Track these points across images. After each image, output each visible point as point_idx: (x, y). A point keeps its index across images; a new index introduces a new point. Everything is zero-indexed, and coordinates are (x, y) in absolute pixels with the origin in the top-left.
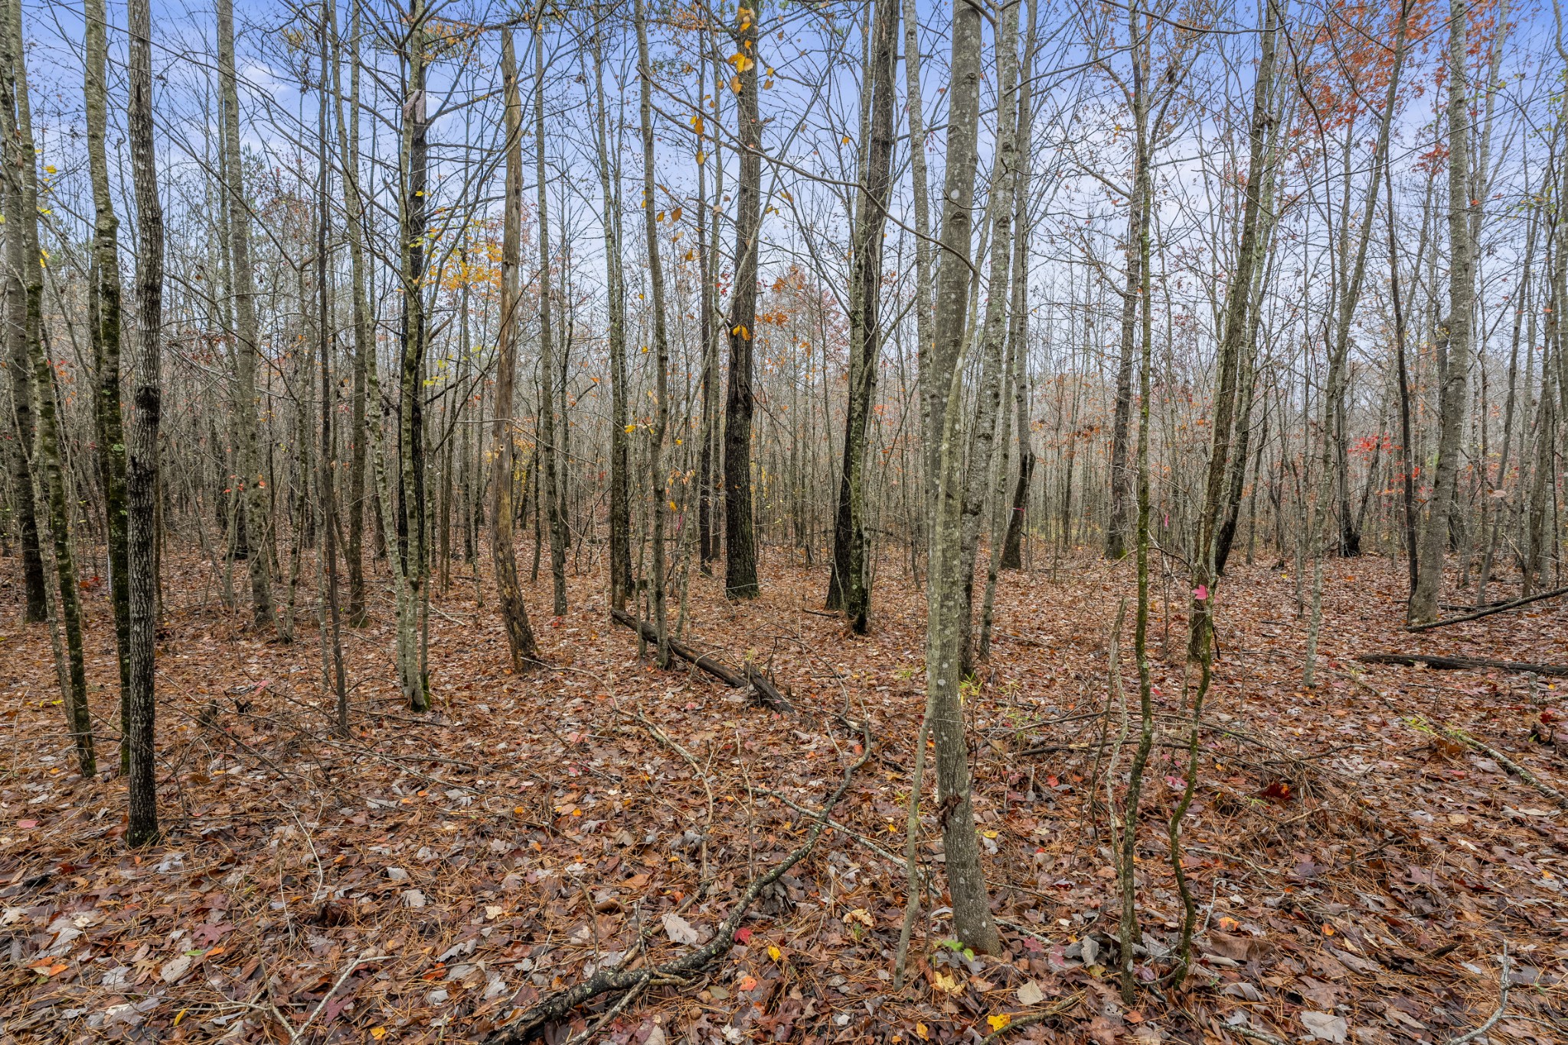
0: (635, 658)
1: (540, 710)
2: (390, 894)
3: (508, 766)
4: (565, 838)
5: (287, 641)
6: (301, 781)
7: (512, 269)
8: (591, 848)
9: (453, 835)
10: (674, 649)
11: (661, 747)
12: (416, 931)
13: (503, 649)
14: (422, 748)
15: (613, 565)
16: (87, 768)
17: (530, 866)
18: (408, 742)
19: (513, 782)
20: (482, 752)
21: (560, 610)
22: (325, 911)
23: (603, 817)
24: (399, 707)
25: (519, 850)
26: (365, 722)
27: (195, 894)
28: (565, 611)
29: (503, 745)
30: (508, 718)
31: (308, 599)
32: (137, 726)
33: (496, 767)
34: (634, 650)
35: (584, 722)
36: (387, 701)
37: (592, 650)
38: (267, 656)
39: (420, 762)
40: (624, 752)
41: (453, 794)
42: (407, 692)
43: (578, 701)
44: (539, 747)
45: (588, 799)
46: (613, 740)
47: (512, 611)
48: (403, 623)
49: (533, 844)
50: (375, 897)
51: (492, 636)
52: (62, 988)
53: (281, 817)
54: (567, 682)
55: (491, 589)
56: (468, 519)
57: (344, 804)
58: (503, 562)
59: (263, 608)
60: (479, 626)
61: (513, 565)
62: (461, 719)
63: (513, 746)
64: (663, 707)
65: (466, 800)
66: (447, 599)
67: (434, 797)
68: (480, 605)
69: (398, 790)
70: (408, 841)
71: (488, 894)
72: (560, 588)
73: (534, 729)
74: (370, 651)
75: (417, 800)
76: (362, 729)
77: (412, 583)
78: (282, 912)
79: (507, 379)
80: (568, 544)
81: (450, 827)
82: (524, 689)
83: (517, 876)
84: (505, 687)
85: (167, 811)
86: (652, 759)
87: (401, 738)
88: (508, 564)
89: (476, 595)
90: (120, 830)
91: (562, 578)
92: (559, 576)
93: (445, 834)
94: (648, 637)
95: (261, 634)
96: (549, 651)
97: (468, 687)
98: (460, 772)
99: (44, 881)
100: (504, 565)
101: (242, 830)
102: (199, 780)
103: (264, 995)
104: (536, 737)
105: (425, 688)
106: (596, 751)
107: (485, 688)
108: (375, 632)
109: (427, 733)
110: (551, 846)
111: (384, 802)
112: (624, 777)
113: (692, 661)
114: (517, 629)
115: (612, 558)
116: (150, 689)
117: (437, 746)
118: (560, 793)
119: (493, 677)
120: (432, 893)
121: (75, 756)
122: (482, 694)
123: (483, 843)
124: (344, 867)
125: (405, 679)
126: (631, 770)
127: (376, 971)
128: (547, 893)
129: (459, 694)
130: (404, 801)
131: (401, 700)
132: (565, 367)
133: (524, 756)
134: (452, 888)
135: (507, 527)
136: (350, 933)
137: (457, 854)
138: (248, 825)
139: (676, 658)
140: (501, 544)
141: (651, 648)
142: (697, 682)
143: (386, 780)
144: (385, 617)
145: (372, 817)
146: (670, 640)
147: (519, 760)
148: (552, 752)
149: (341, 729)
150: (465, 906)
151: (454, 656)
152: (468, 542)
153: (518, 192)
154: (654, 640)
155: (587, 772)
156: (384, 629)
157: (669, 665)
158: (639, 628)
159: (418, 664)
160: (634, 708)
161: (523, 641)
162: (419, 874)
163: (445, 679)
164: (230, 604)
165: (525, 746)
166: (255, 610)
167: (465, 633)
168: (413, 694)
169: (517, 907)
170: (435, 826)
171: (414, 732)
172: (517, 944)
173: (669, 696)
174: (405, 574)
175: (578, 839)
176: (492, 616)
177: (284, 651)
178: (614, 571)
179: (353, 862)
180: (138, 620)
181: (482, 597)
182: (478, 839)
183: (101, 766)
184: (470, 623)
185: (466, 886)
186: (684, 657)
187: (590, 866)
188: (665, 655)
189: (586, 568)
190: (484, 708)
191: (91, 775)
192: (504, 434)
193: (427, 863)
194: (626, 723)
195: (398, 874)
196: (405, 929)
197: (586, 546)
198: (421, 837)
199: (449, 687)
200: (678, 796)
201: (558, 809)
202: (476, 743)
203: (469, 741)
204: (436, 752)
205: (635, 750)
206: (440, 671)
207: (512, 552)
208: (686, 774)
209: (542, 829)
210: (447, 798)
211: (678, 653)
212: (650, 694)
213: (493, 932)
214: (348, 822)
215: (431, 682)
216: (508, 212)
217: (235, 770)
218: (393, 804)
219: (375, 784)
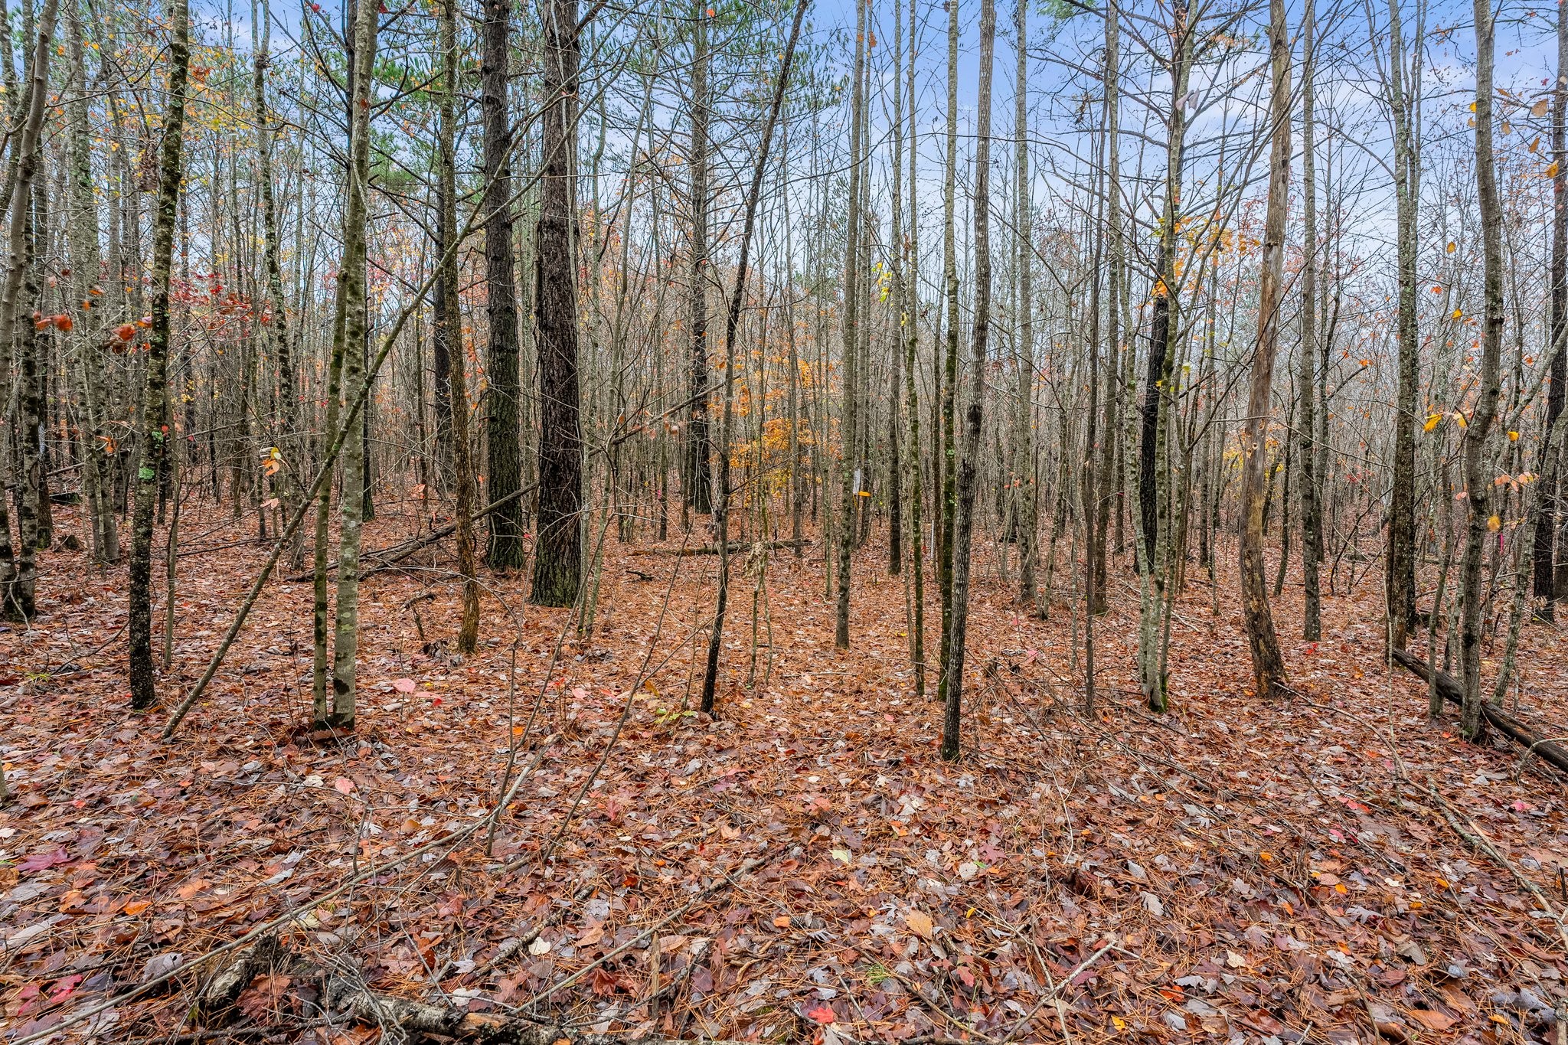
0: (1423, 716)
1: (1289, 747)
2: (1129, 888)
3: (1251, 799)
4: (1325, 913)
5: (1044, 617)
6: (1056, 747)
7: (1275, 250)
8: (1361, 941)
9: (1192, 854)
10: (1487, 716)
11: (1470, 848)
12: (1154, 938)
13: (1245, 666)
14: (1159, 749)
15: (1389, 590)
16: (920, 688)
17: (1279, 927)
18: (1145, 739)
19: (1257, 820)
20: (1221, 775)
21: (1312, 632)
22: (1075, 875)
23: (1379, 910)
24: (1137, 702)
25: (1265, 902)
26: (1107, 708)
27: (981, 815)
28: (1317, 637)
29: (1243, 774)
30: (1250, 746)
31: (1060, 583)
32: (953, 667)
33: (1237, 796)
34: (1423, 705)
35: (1348, 778)
36: (1127, 693)
37: (1355, 691)
38: (1028, 627)
39: (1158, 764)
40: (1407, 835)
41: (1191, 809)
42: (1145, 689)
43: (1338, 749)
44: (1287, 790)
45: (1355, 877)
46: (1391, 814)
47: (1258, 627)
48: (1146, 620)
49: (1282, 903)
50: (1116, 884)
51: (1229, 649)
52: (906, 849)
53: (1041, 773)
54: (1323, 723)
55: (1227, 597)
56: (1205, 521)
57: (1089, 781)
58: (1251, 572)
59: (1028, 586)
60: (1214, 635)
61: (1262, 576)
62: (1197, 731)
63: (1255, 779)
64: (1471, 793)
65: (1204, 821)
66: (1182, 602)
67: (1171, 805)
68: (1216, 614)
69: (1135, 784)
70: (1147, 842)
71: (1229, 936)
72: (1313, 609)
73: (1281, 767)
74: (1109, 640)
75: (1155, 802)
76: (1105, 714)
77: (1157, 582)
78: (1041, 860)
79: (1264, 371)
80: (1321, 558)
81: (1188, 844)
82: (1268, 718)
83: (1263, 932)
84: (1246, 709)
85: (967, 739)
86: (1454, 859)
87: (1139, 733)
88: (1257, 575)
89: (1211, 601)
90: (937, 742)
91: (1316, 597)
92: (1312, 594)
93: (1183, 849)
94: (1444, 691)
95: (1024, 609)
96: (1299, 680)
97: (1205, 699)
98: (1198, 789)
99: (897, 764)
100: (1251, 574)
101: (1012, 774)
102: (985, 721)
103: (1027, 928)
104: (1284, 777)
105: (1164, 689)
106: (1366, 821)
107: (1223, 704)
108: (1114, 623)
109: (1164, 736)
110: (1305, 915)
111: (1124, 793)
112: (1409, 868)
113: (1526, 743)
114: (1262, 647)
115: (1389, 580)
116: (962, 640)
117: (1174, 752)
118: (1316, 854)
119: (1232, 695)
120: (1170, 904)
121: (914, 677)
122: (1219, 711)
123: (1224, 876)
124: (1089, 842)
125: (1145, 676)
126: (1420, 863)
127: (1116, 959)
128: (1300, 970)
129: (1194, 704)
130: (1142, 798)
131: (1139, 695)
132: (1327, 351)
133: (1270, 795)
134: (1191, 911)
135: (1257, 533)
136: (1094, 908)
137: (1196, 876)
138: (1017, 771)
139: (1493, 731)
140: (1249, 553)
141: (1448, 707)
142: (1532, 775)
143: (1125, 771)
144: (1123, 610)
145: (1113, 803)
146: (1483, 703)
147: (1264, 797)
148: (1305, 802)
149: (1088, 711)
150: (1205, 937)
151: (1188, 662)
152: (1204, 544)
153: (1285, 163)
154: (1456, 699)
155: (1352, 842)
156: (1122, 621)
157: (1481, 739)
158: (1432, 678)
159: (1158, 664)
160: (1423, 780)
161: (1269, 663)
162: (1159, 882)
163: (1183, 684)
164: (1005, 579)
165: (1271, 784)
166: (1022, 587)
167: (1200, 640)
168: (1152, 692)
169: (1264, 969)
170: (1172, 836)
171: (1151, 731)
172: (1263, 1013)
173: (1481, 780)
174: (1152, 572)
175: (1343, 922)
176: (1229, 628)
177: (1041, 626)
178: (1392, 598)
179: (1098, 841)
180: (959, 585)
181: (1218, 605)
182: (1218, 869)
183: (927, 690)
184: (1205, 630)
185: (1206, 917)
186: (1510, 734)
187: (1359, 964)
188: (1475, 723)
189: (1344, 589)
190: (1223, 727)
191: (921, 694)
192: (1258, 431)
193: (1166, 873)
194: (1410, 798)
195: (1138, 872)
196: (1142, 931)
197: (1345, 563)
198: (1159, 842)
199: (1184, 693)
200: (1503, 930)
201: (1315, 874)
202: (1215, 762)
203: (1206, 757)
204: (1172, 758)
205: (1425, 839)
206: (1174, 675)
207: (1261, 561)
208: (1518, 903)
209: (1294, 889)
210: (1184, 812)
211: (1498, 725)
212: (1447, 770)
213: (1235, 982)
214: (1092, 799)
215: (1169, 683)
216: (1273, 188)
217: (1008, 721)
218: (1132, 797)
219: (1115, 771)
